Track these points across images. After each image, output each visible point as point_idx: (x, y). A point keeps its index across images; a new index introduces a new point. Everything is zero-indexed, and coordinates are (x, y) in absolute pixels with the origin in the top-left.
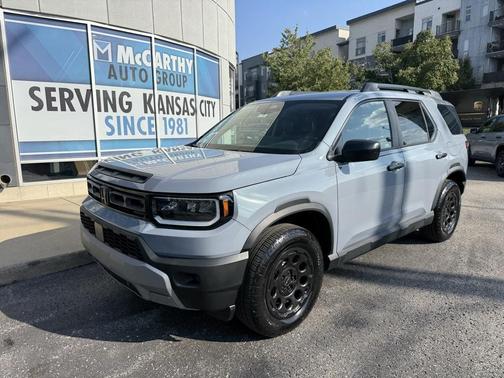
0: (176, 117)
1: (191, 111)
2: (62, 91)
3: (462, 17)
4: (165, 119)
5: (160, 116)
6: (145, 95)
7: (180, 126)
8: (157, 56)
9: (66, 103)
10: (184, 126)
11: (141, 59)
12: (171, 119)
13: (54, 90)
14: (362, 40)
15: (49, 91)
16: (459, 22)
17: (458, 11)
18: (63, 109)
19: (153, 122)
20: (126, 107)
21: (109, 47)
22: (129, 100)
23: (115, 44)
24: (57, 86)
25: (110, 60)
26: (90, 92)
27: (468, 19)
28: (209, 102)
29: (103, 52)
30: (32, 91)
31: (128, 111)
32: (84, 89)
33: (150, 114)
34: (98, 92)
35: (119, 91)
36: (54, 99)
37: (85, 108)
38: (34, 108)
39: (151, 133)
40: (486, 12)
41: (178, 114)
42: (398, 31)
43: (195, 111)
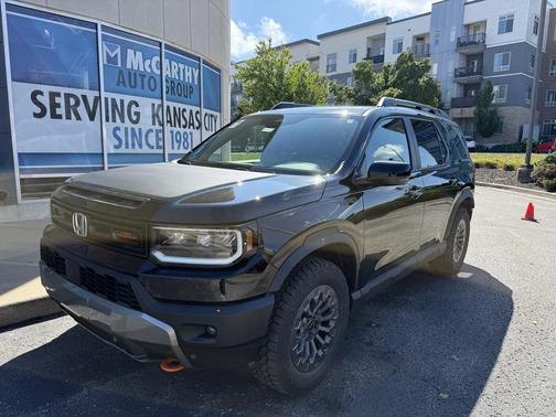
0: (182, 130)
1: (196, 124)
2: (68, 96)
3: (430, 41)
4: (172, 132)
5: (168, 128)
6: (153, 105)
7: (186, 140)
9: (71, 111)
10: (189, 140)
11: (150, 66)
12: (178, 133)
13: (58, 95)
14: (333, 56)
15: (53, 95)
16: (428, 45)
17: (428, 34)
18: (68, 117)
19: (160, 135)
20: (134, 118)
21: (118, 51)
22: (137, 110)
23: (125, 47)
24: (63, 91)
25: (119, 65)
26: (97, 99)
27: (437, 42)
28: (212, 116)
29: (112, 55)
30: (34, 95)
31: (136, 122)
32: (91, 96)
33: (158, 127)
34: (106, 99)
35: (128, 99)
36: (59, 106)
37: (92, 117)
38: (36, 115)
39: (158, 147)
40: (453, 38)
41: (185, 127)
42: (369, 50)
43: (200, 124)
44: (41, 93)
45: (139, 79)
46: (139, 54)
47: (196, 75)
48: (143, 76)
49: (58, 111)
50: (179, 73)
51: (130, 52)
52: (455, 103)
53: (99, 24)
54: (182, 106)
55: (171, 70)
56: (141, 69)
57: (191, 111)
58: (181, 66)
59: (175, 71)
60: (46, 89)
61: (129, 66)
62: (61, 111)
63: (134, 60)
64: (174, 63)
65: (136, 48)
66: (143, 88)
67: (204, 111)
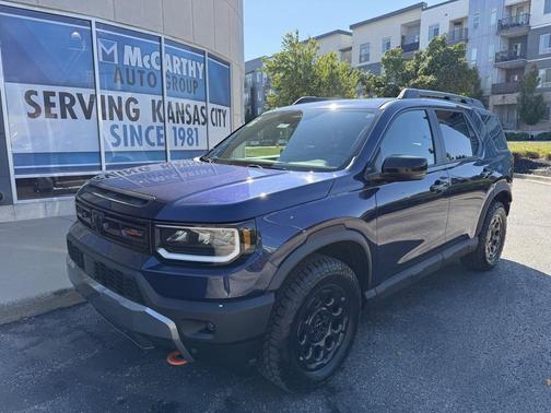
0: (186, 126)
1: (201, 119)
2: (62, 95)
3: (468, 25)
4: (174, 128)
5: (170, 125)
6: (153, 101)
7: (190, 136)
8: (166, 58)
9: (67, 110)
10: (194, 136)
11: (149, 62)
12: (182, 129)
13: (53, 94)
14: (365, 46)
15: (47, 95)
16: (467, 30)
17: (466, 18)
18: (64, 116)
19: (162, 132)
20: (133, 115)
21: (115, 47)
22: (136, 106)
23: (122, 44)
24: (57, 90)
25: (116, 62)
26: (93, 97)
27: (476, 26)
28: (220, 111)
29: (108, 52)
30: (28, 95)
31: (135, 119)
32: (86, 94)
33: (158, 123)
34: (103, 97)
35: (126, 96)
36: (53, 105)
37: (88, 116)
38: (30, 115)
39: (160, 144)
40: (494, 20)
41: (188, 123)
42: (403, 37)
43: (206, 120)
44: (36, 93)
45: (137, 75)
46: (137, 50)
47: (201, 69)
48: (141, 72)
49: (53, 110)
50: (181, 67)
51: (128, 48)
52: (496, 90)
53: (93, 20)
54: (186, 102)
55: (173, 65)
56: (140, 65)
57: (196, 107)
58: (184, 61)
59: (177, 66)
60: (40, 89)
61: (126, 63)
62: (56, 110)
63: (133, 56)
64: (175, 58)
65: (133, 45)
66: (142, 85)
67: (211, 106)
